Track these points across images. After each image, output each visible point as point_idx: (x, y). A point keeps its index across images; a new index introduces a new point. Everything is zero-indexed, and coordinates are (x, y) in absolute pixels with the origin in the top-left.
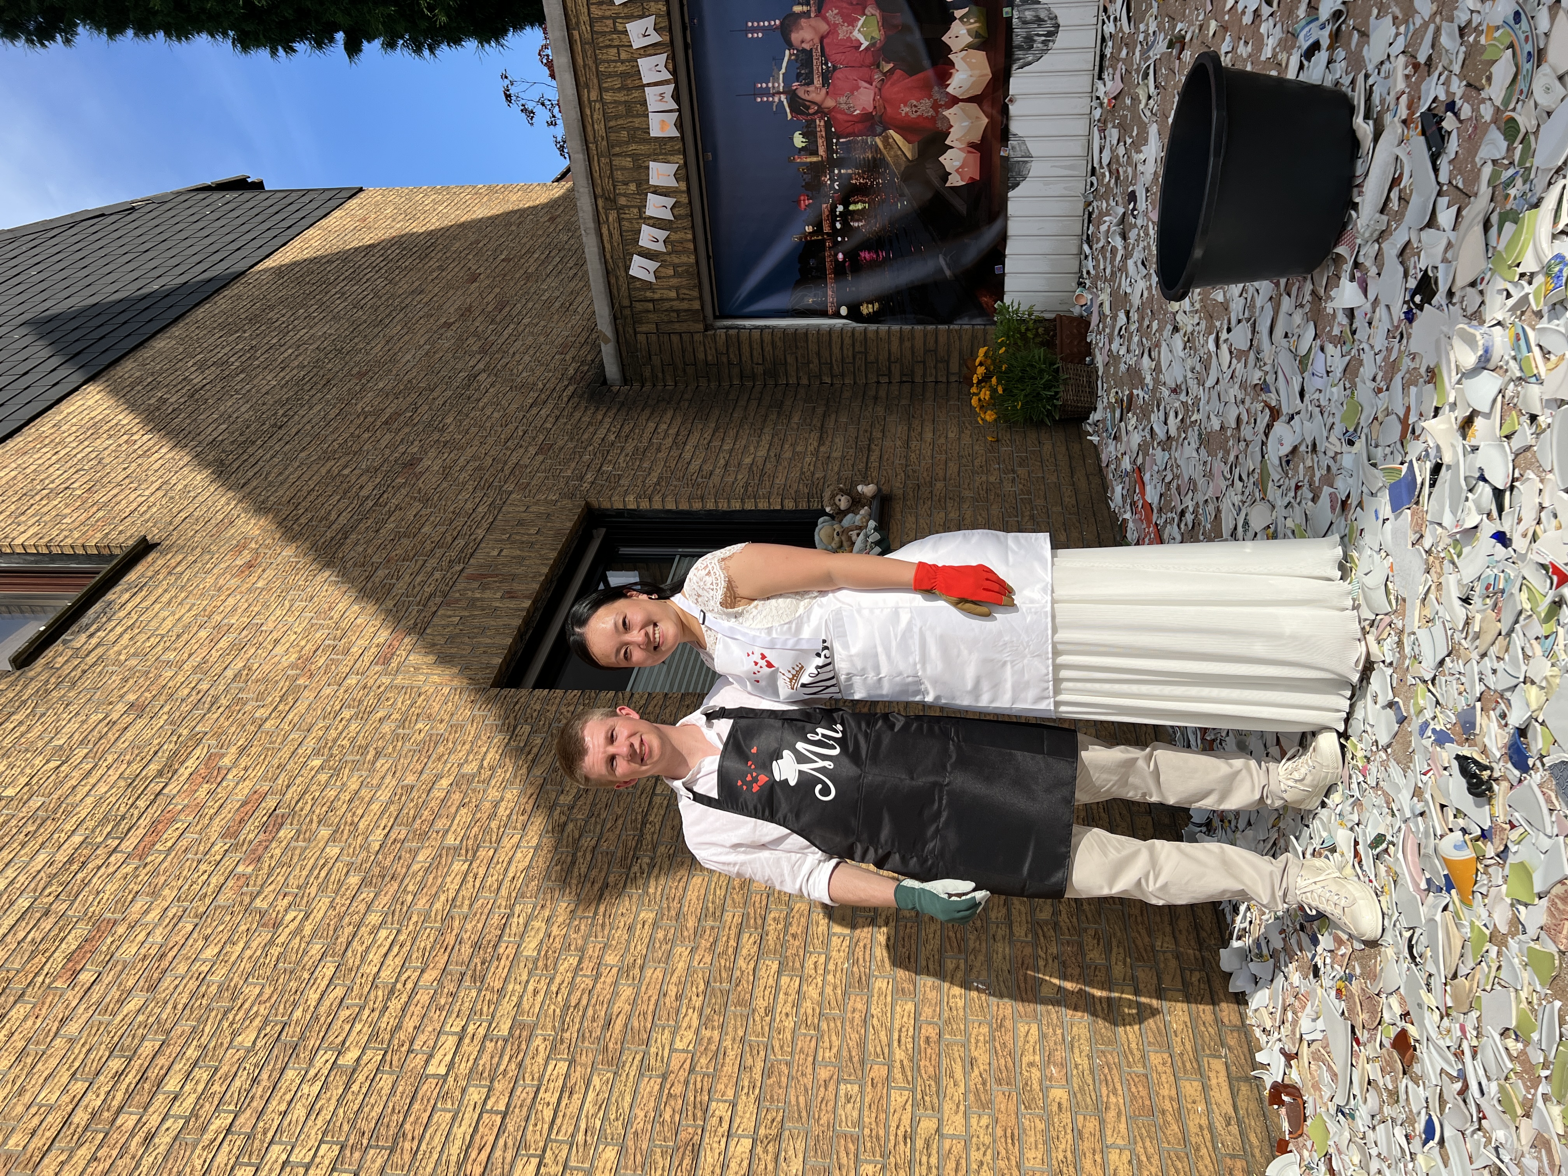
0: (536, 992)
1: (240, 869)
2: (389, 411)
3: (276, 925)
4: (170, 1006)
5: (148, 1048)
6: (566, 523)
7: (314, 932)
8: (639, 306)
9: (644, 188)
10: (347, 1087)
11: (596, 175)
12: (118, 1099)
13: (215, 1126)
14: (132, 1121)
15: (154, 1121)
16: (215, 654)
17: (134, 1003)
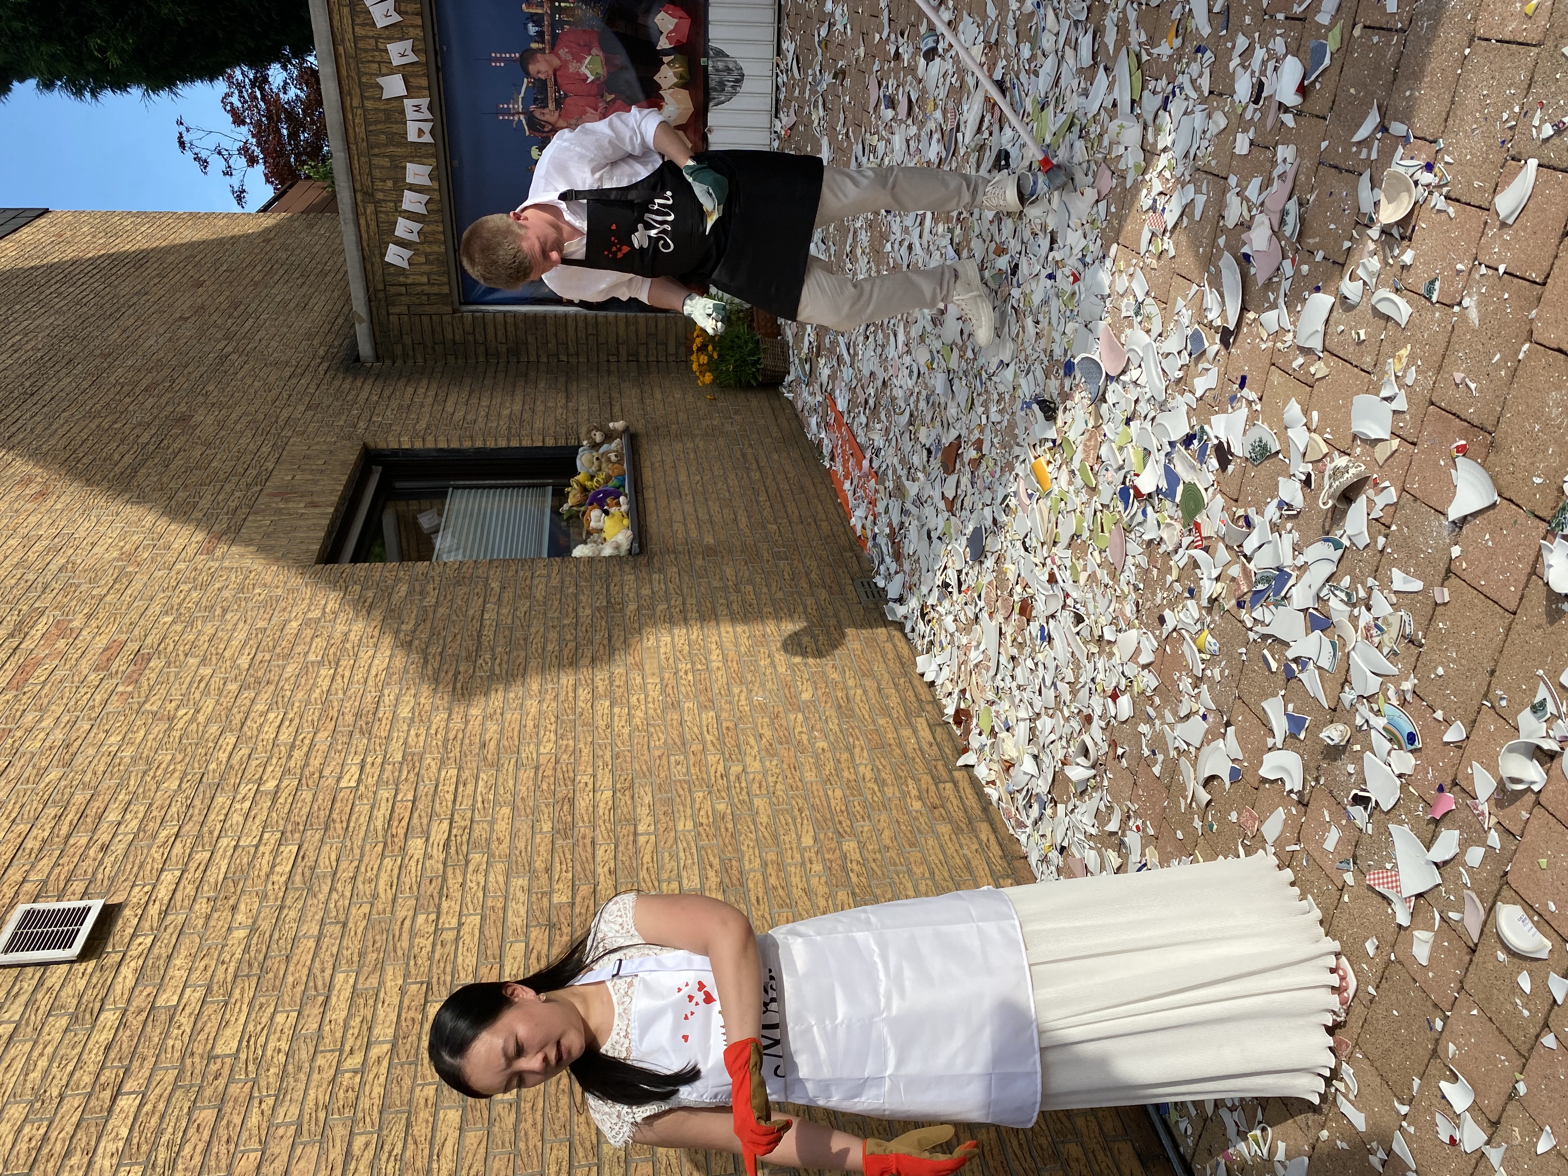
0: (417, 735)
1: (120, 689)
3: (171, 719)
4: (89, 774)
5: (80, 798)
6: (352, 457)
7: (208, 720)
8: (392, 290)
9: (400, 185)
10: (274, 801)
11: (356, 172)
12: (64, 830)
13: (163, 834)
14: (84, 841)
15: (105, 838)
16: (32, 556)
17: (54, 774)
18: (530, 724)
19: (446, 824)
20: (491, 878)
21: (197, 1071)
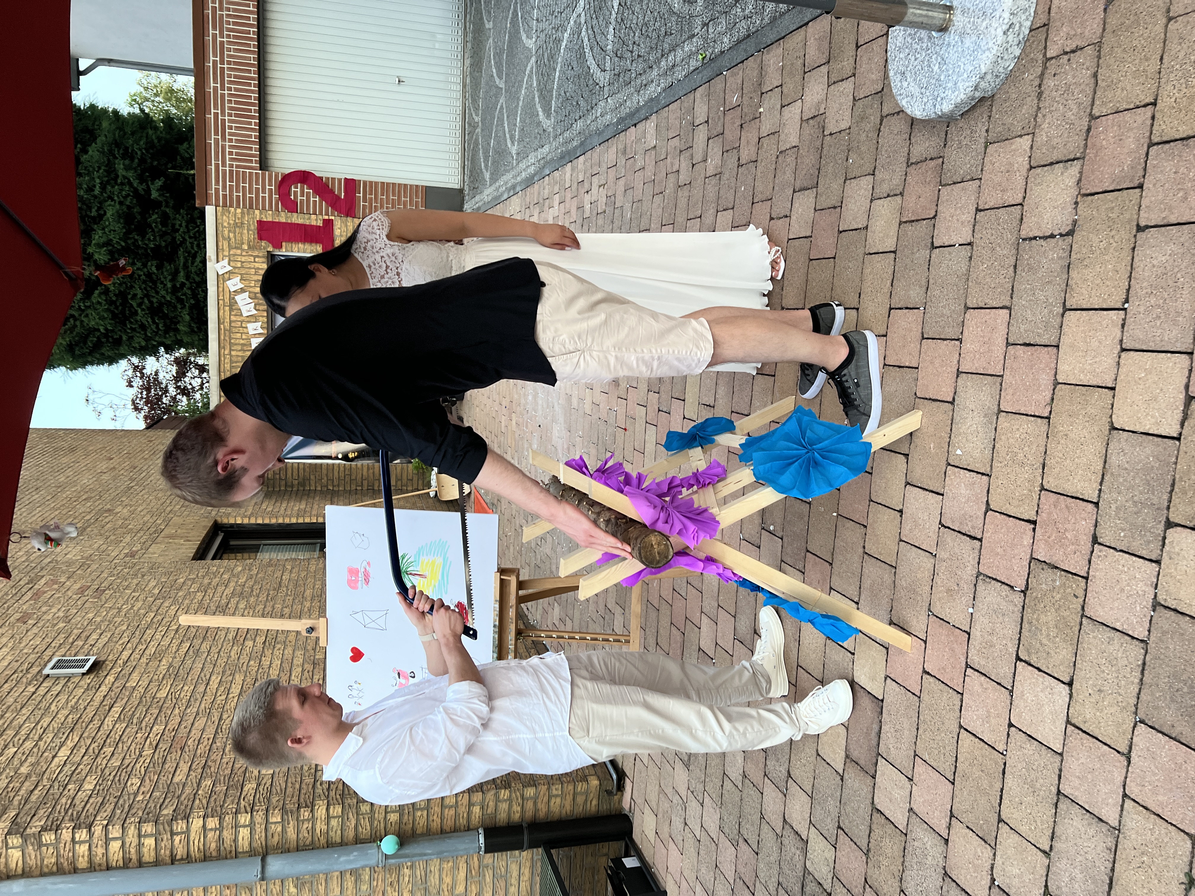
1: (91, 600)
2: (84, 497)
3: (120, 609)
5: (77, 631)
7: (139, 609)
12: (71, 640)
13: (121, 642)
14: (81, 643)
15: (93, 643)
16: (32, 558)
17: (61, 625)
18: (306, 609)
19: (264, 638)
20: (286, 652)
21: (148, 700)
